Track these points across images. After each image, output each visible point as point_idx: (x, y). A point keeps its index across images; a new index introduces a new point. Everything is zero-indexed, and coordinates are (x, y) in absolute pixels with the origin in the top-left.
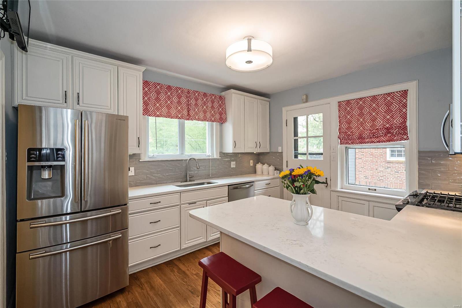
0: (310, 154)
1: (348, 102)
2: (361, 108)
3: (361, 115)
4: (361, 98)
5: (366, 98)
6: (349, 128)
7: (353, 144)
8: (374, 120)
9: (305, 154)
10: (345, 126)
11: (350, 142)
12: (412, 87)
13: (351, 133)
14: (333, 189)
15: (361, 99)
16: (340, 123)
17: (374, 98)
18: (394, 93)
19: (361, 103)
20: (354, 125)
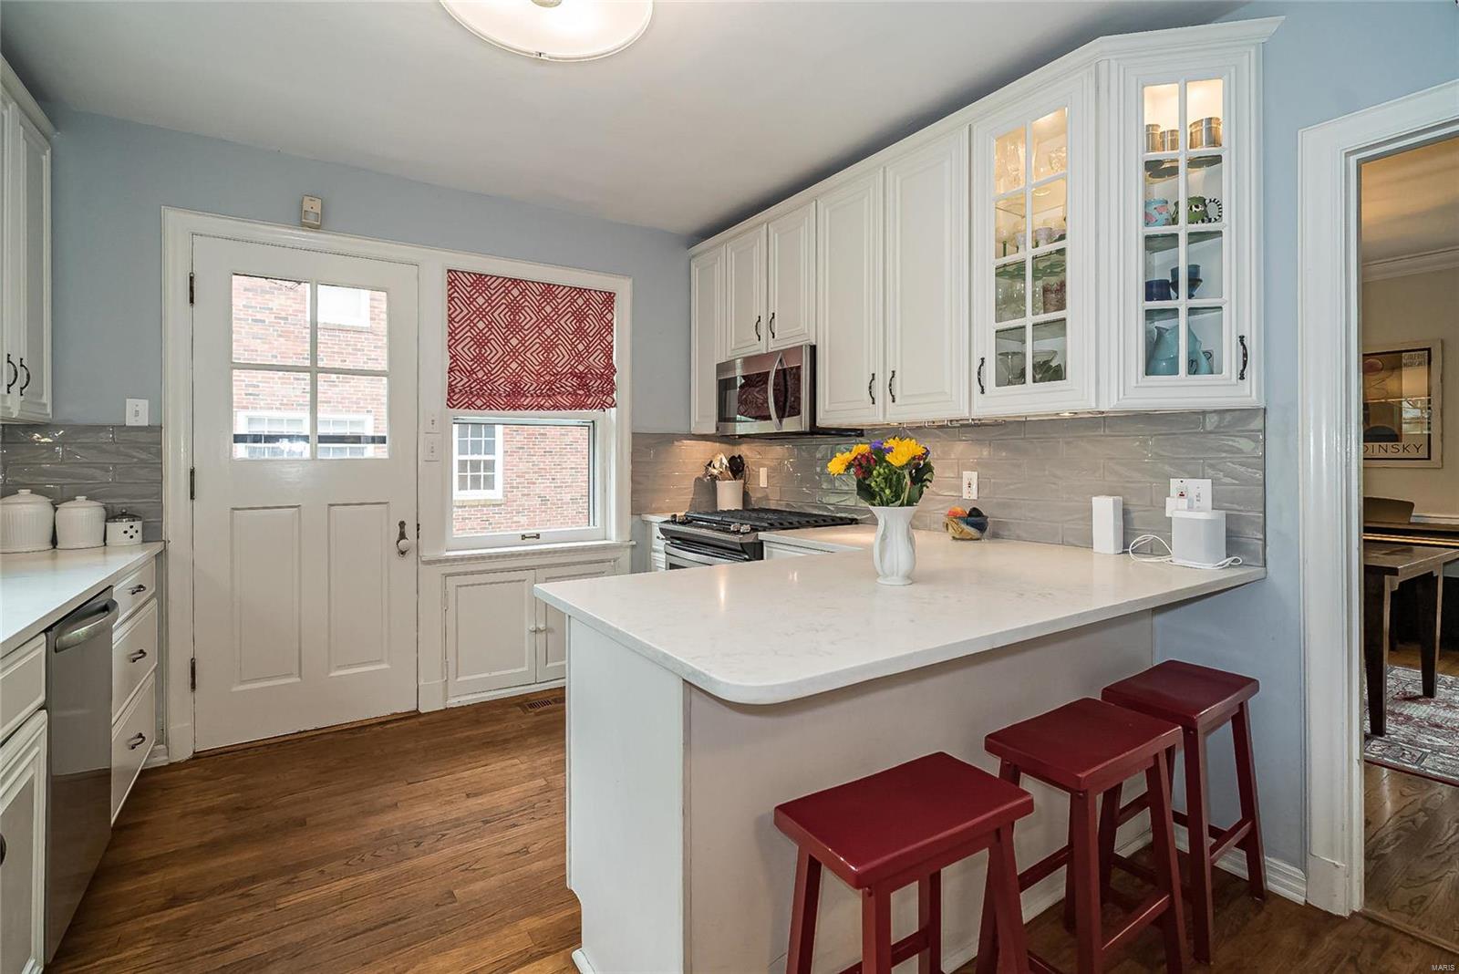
0: (324, 439)
1: (480, 279)
2: (515, 308)
3: (513, 326)
4: (516, 280)
5: (531, 284)
6: (480, 359)
7: (491, 409)
8: (549, 347)
9: (306, 438)
10: (467, 351)
11: (479, 403)
12: (623, 290)
13: (486, 374)
14: (427, 554)
15: (516, 282)
16: (453, 338)
17: (549, 290)
18: (589, 290)
19: (515, 292)
20: (494, 352)
